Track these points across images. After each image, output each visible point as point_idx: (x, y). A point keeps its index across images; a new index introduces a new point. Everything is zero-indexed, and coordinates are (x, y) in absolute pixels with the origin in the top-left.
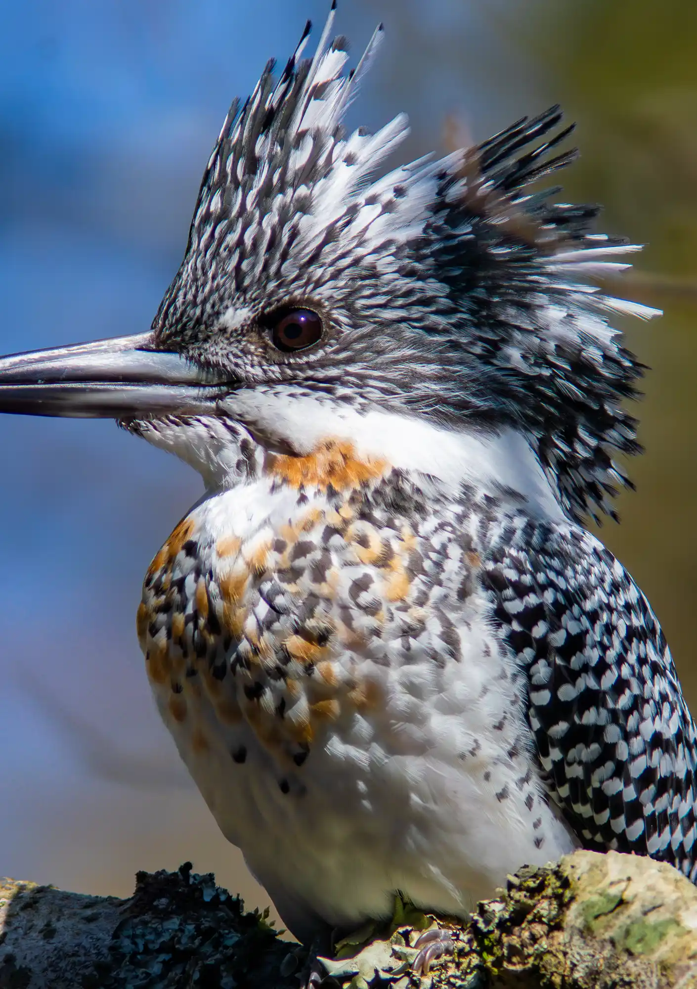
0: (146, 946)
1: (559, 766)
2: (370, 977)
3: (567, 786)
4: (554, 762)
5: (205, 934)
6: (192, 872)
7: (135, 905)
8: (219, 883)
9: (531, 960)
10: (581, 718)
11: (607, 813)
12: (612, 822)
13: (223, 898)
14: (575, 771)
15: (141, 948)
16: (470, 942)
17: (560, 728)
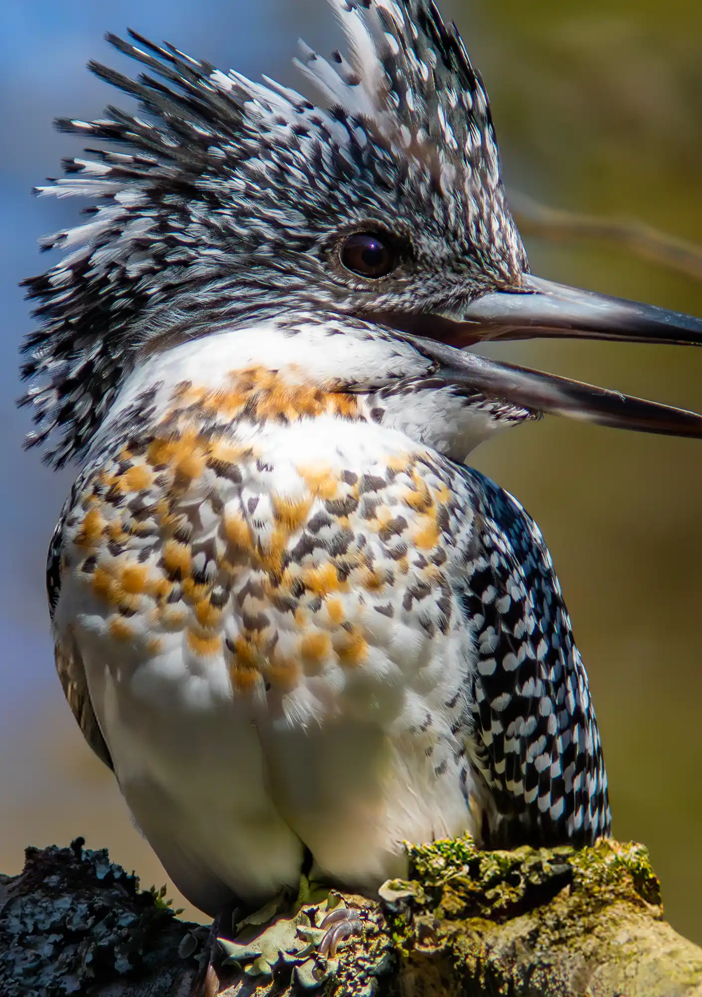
0: (35, 925)
1: (499, 740)
2: (274, 960)
3: (504, 762)
4: (495, 736)
5: (99, 914)
6: (84, 848)
7: (24, 883)
8: (114, 859)
9: (444, 941)
10: (521, 689)
11: (536, 791)
12: (539, 799)
13: (117, 875)
14: (513, 746)
15: (30, 928)
16: (379, 921)
17: (502, 701)
